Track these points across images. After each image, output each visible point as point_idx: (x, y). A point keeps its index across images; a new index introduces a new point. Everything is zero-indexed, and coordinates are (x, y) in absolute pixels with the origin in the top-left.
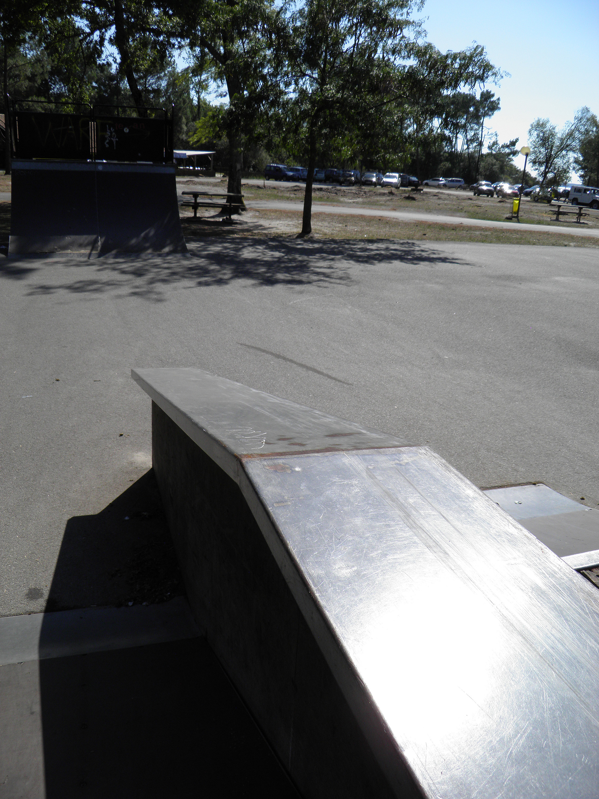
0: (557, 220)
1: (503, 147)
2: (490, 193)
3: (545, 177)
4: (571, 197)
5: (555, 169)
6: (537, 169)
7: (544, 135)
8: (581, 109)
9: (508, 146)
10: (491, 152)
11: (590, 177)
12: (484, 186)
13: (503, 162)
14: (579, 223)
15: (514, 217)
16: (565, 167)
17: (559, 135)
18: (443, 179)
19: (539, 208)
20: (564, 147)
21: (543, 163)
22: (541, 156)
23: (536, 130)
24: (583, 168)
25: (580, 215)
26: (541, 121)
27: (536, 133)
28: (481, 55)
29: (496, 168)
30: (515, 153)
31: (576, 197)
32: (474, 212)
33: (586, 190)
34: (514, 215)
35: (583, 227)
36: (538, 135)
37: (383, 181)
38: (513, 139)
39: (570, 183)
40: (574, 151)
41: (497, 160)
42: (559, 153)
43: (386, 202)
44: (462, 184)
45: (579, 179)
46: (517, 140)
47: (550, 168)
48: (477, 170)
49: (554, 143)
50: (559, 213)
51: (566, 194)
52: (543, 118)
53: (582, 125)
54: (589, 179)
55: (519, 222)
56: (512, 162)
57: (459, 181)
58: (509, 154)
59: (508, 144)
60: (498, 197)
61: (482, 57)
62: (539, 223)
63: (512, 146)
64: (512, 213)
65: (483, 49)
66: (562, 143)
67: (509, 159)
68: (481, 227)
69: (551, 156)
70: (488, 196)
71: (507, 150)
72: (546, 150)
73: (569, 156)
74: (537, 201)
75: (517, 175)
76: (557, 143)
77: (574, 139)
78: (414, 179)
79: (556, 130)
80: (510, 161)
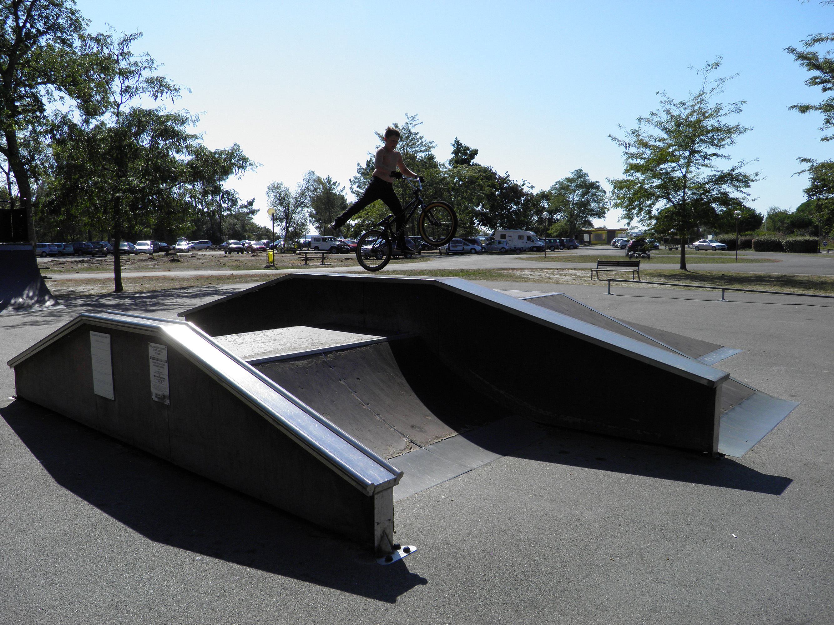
0: (306, 264)
1: (241, 207)
2: (240, 250)
3: (287, 231)
4: (313, 246)
5: (294, 223)
6: (279, 225)
7: (280, 195)
8: (307, 172)
9: (246, 207)
10: (231, 213)
11: (325, 227)
12: (233, 244)
13: (243, 221)
14: (324, 264)
15: (272, 266)
16: (303, 221)
17: (293, 195)
18: (190, 242)
19: (289, 258)
20: (299, 204)
21: (284, 219)
22: (281, 213)
23: (272, 191)
24: (317, 221)
25: (323, 258)
26: (275, 183)
27: (273, 194)
28: (239, 151)
29: (238, 227)
30: (253, 212)
31: (317, 245)
32: (237, 266)
33: (324, 239)
34: (271, 264)
35: (328, 267)
36: (275, 196)
37: (137, 249)
38: (250, 199)
39: (309, 234)
40: (308, 207)
41: (238, 219)
42: (296, 209)
43: (154, 266)
44: (210, 245)
45: (316, 230)
46: (253, 200)
47: (290, 223)
48: (221, 231)
49: (290, 201)
50: (306, 259)
51: (307, 245)
52: (277, 181)
53: (311, 185)
54: (324, 229)
55: (276, 268)
56: (252, 221)
57: (207, 242)
58: (248, 214)
59: (246, 204)
60: (248, 253)
61: (240, 152)
62: (293, 268)
63: (250, 206)
64: (268, 263)
65: (239, 146)
66: (296, 202)
67: (249, 218)
68: (249, 275)
69: (289, 212)
70: (238, 253)
71: (246, 210)
72: (284, 208)
73: (304, 212)
74: (284, 253)
75: (258, 232)
76: (292, 201)
77: (306, 197)
78: (164, 244)
79: (290, 191)
80: (250, 220)
